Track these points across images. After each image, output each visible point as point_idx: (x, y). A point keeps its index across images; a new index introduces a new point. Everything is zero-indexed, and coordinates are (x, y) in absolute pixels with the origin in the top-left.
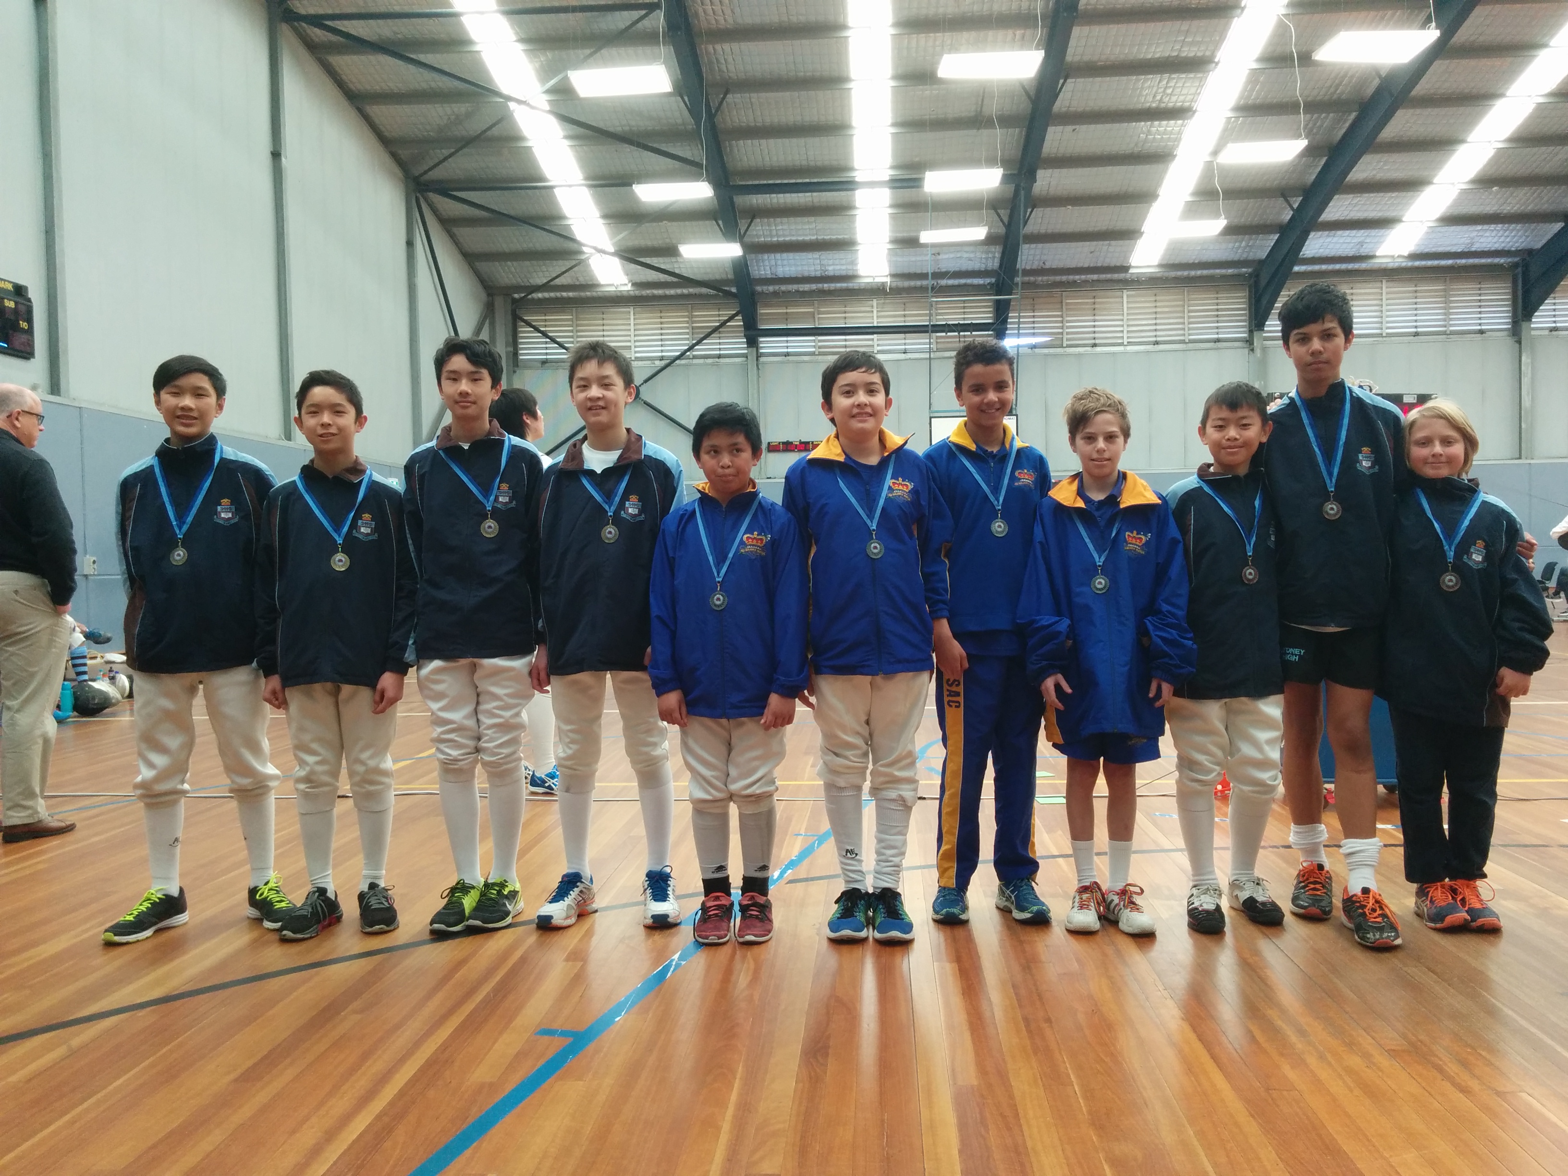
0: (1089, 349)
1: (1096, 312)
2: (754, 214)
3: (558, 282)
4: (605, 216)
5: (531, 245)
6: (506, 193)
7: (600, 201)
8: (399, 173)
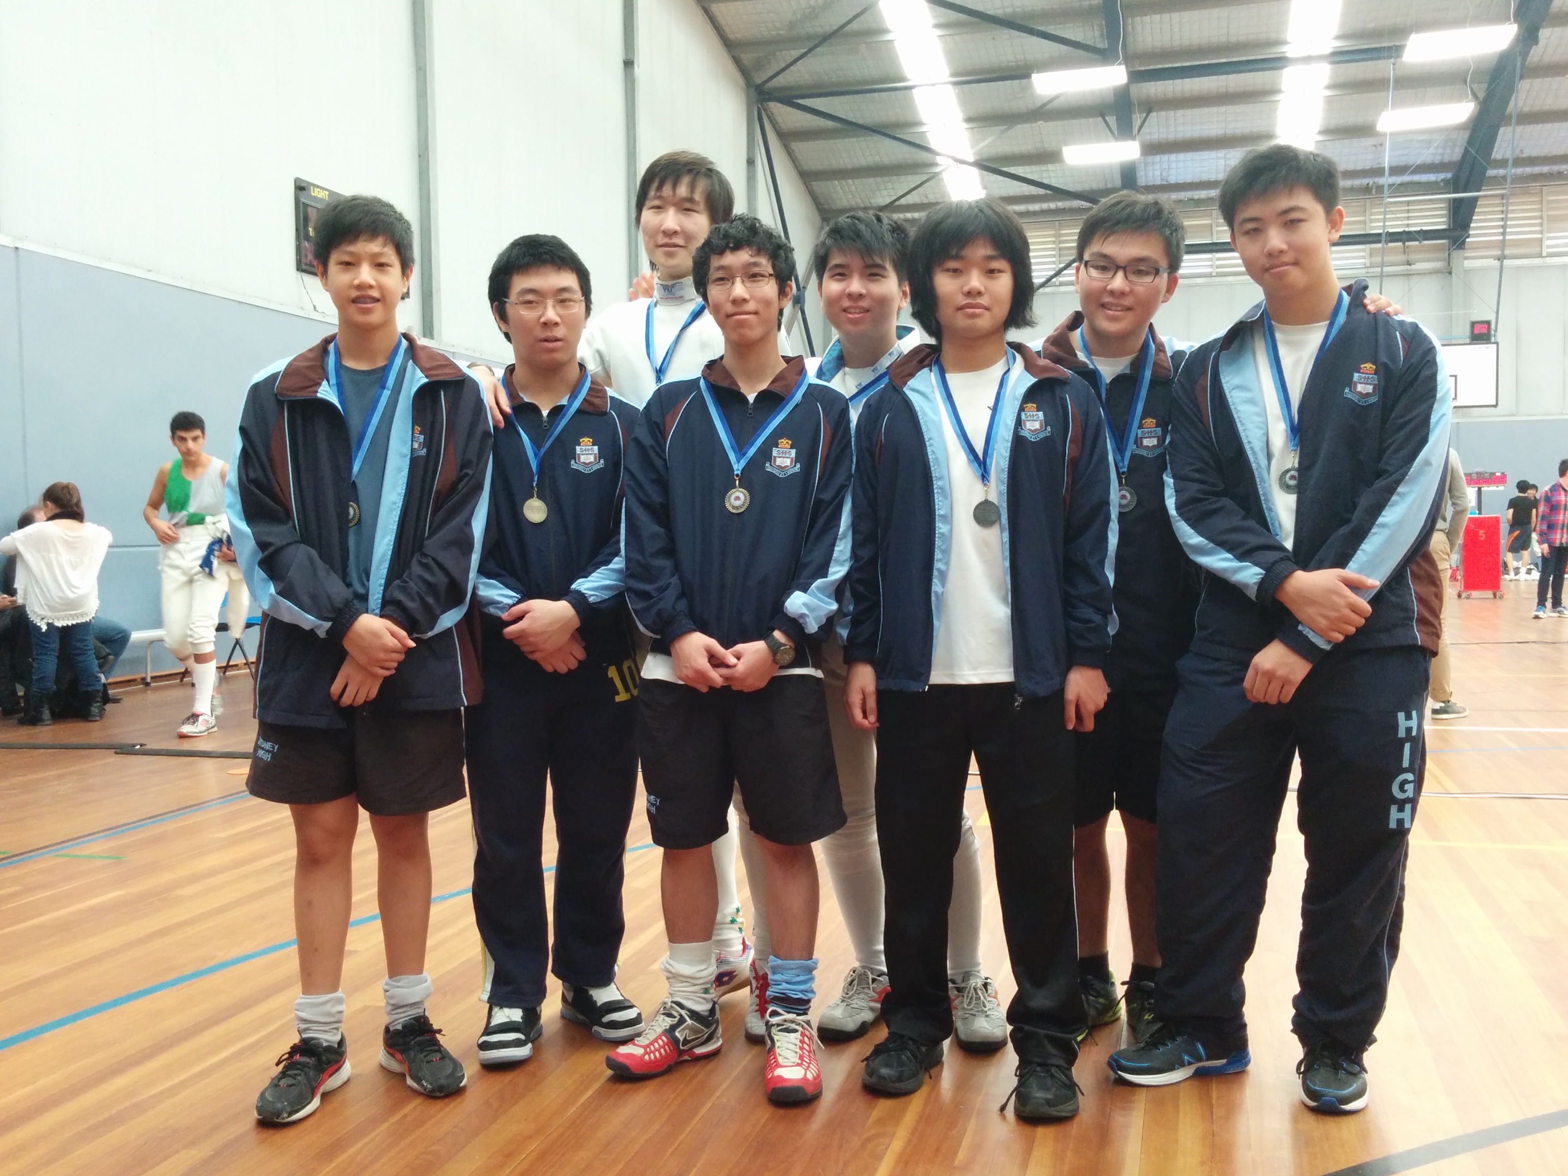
2: (1150, 106)
3: (903, 201)
4: (969, 120)
5: (877, 159)
6: (858, 97)
7: (964, 101)
8: (741, 81)
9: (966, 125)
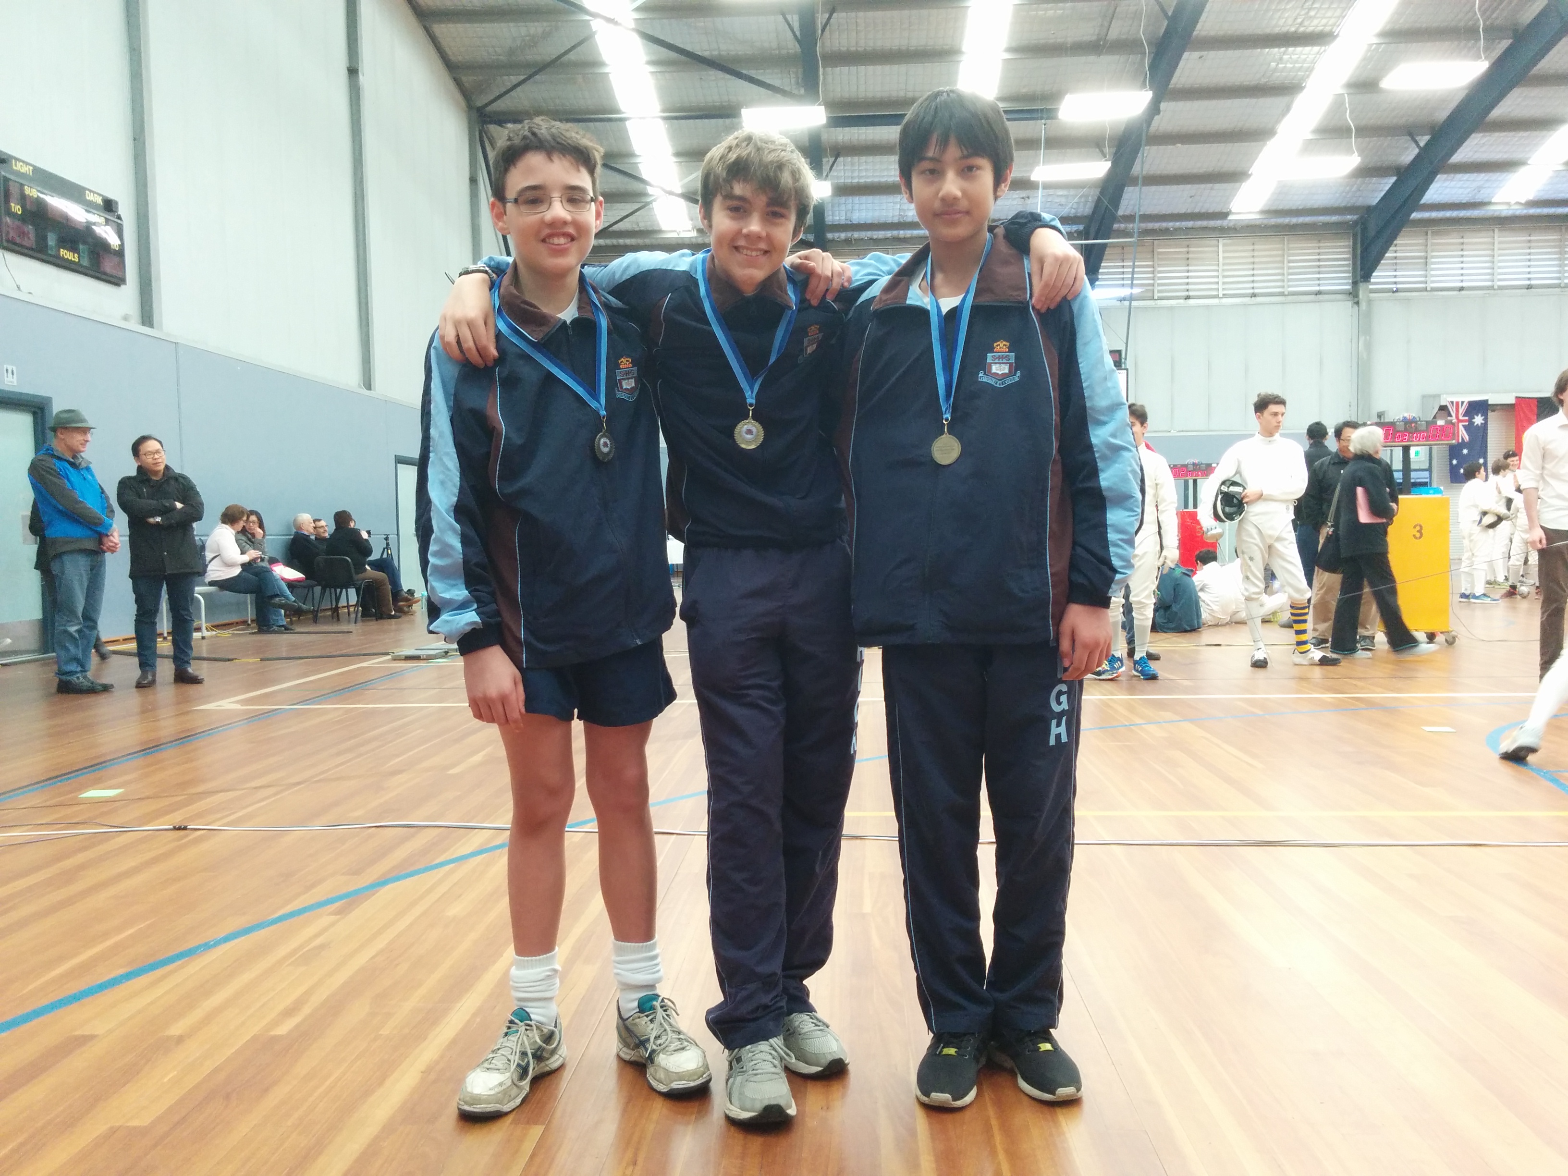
0: (1182, 301)
1: (1189, 261)
2: (839, 151)
3: (615, 228)
4: (678, 154)
7: (675, 135)
8: (463, 104)
9: (675, 159)
